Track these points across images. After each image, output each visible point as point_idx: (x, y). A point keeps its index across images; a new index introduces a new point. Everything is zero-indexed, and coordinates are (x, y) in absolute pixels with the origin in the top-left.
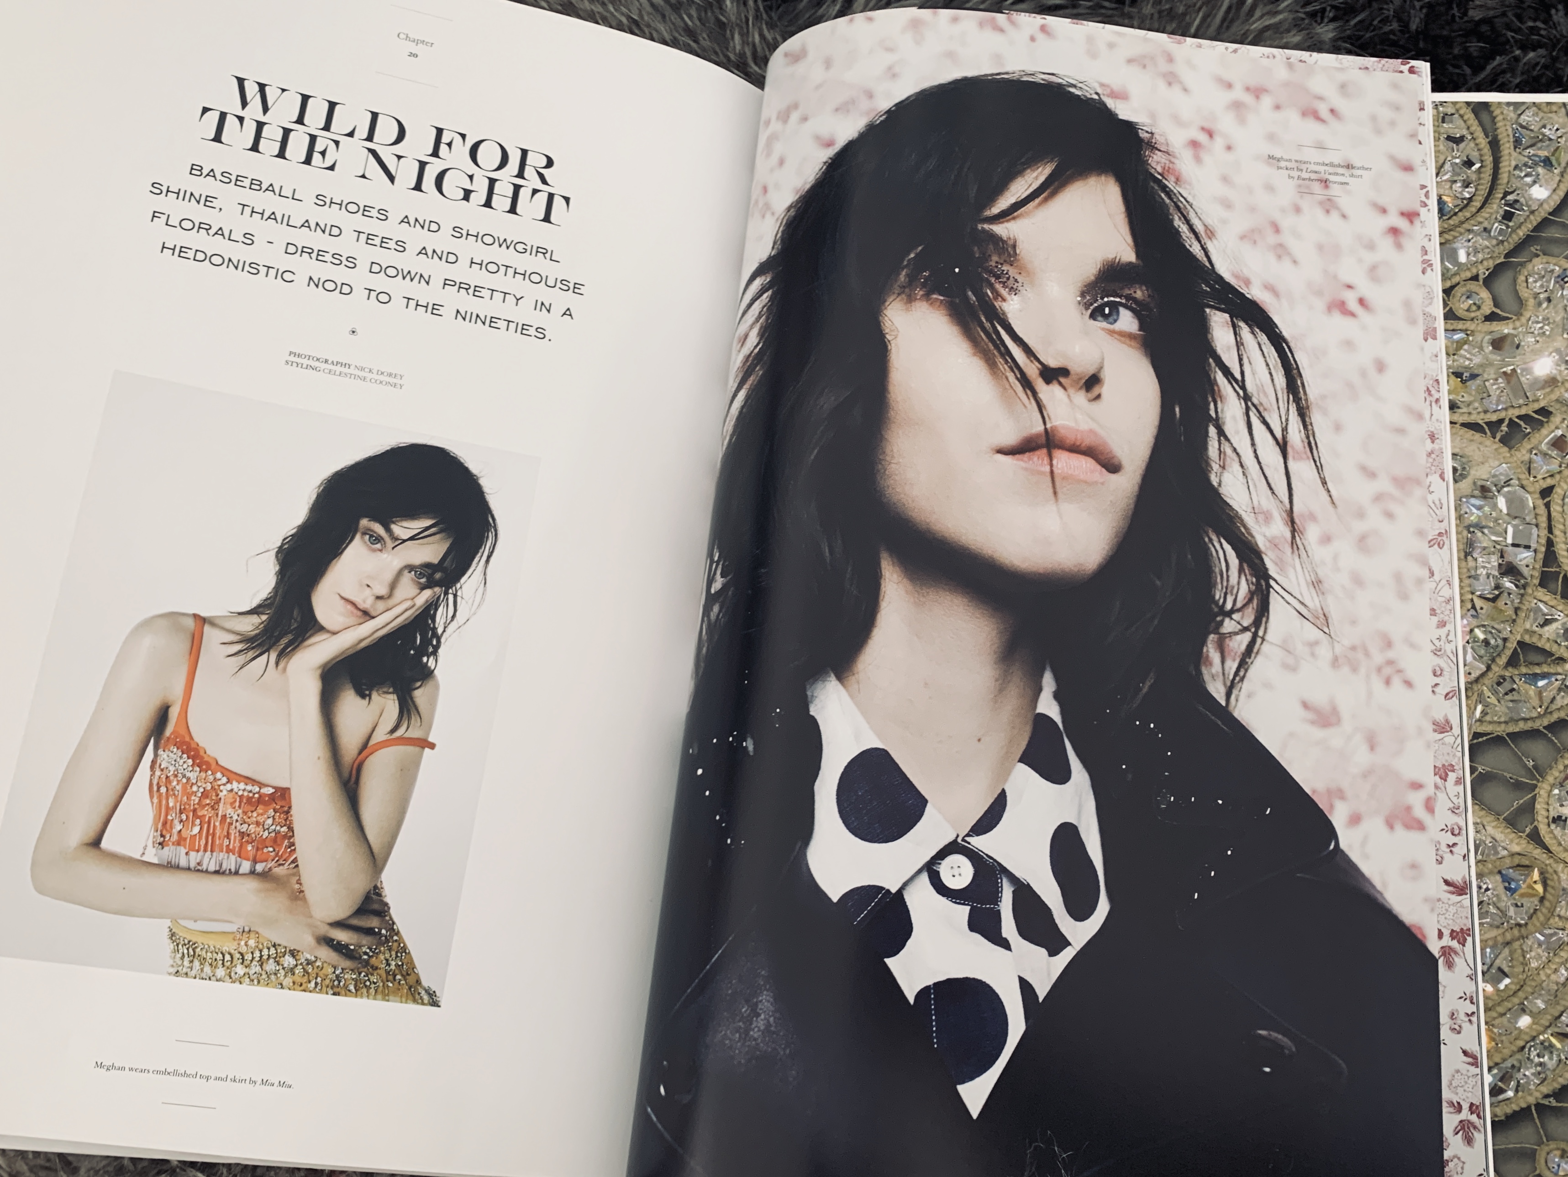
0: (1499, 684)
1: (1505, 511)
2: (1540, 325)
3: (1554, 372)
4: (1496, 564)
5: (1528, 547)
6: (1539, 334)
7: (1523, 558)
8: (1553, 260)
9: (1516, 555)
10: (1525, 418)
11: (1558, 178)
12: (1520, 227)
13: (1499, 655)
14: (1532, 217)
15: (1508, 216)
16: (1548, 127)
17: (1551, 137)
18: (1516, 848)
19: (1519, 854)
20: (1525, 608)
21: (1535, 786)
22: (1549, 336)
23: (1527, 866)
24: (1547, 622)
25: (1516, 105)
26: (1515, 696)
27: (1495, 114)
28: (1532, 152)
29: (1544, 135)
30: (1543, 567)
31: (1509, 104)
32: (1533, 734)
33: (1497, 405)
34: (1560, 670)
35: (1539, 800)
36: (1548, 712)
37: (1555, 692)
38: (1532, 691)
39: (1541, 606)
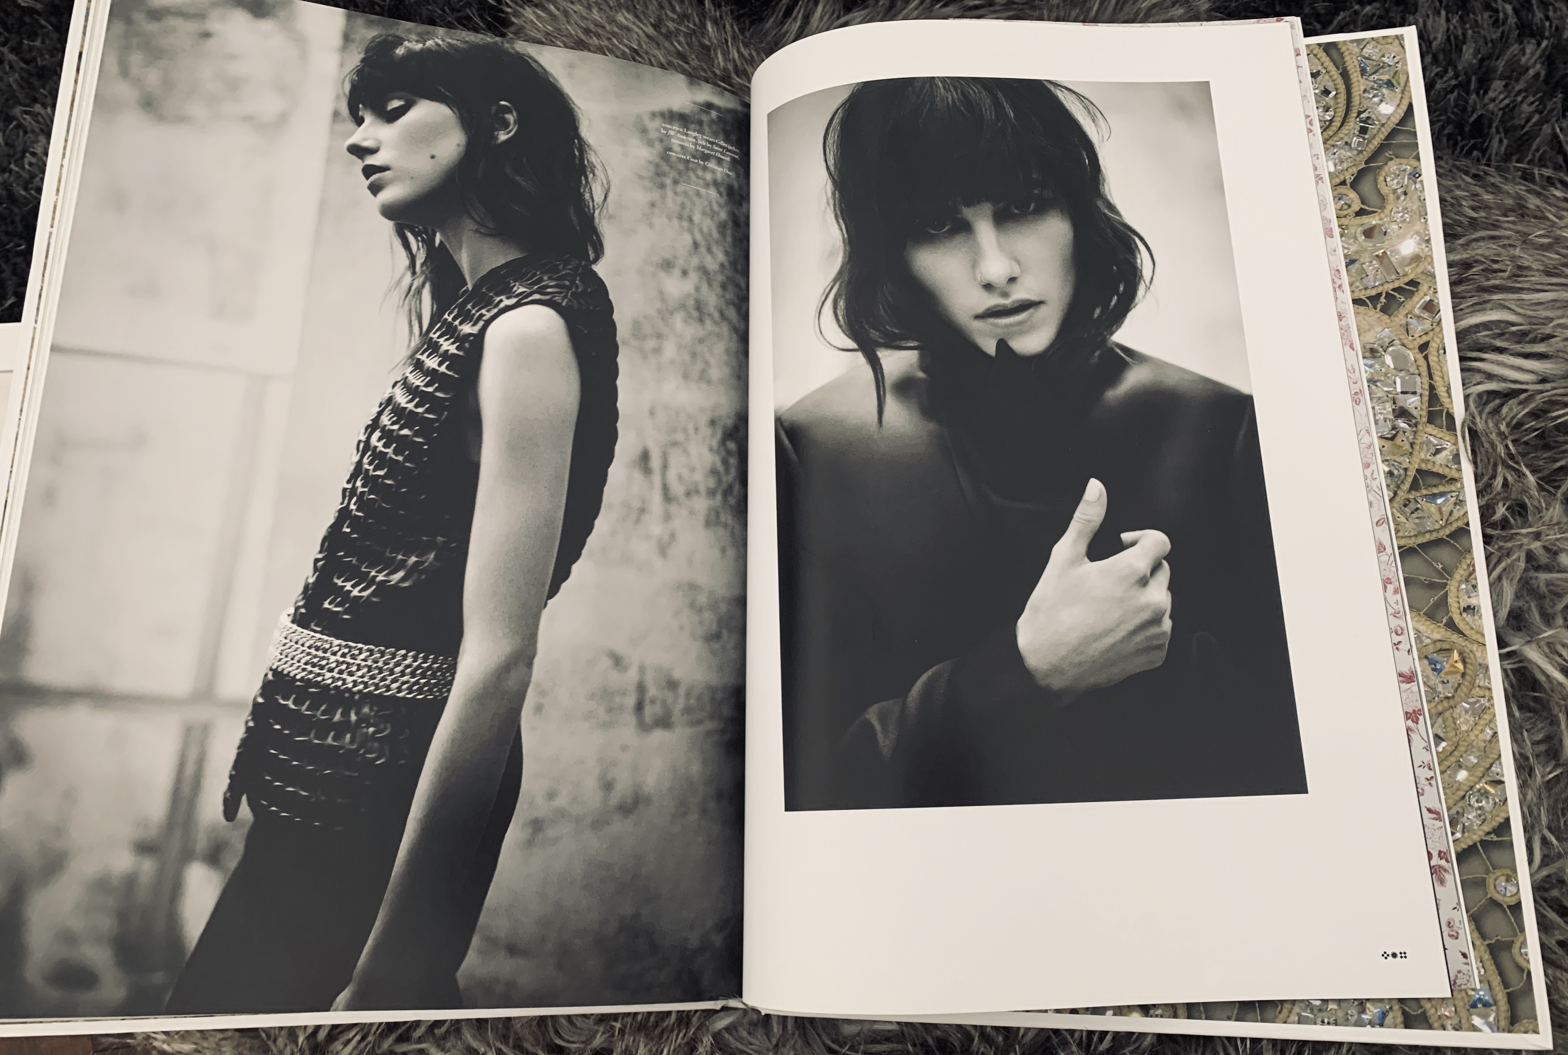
0: (1405, 505)
1: (1392, 366)
2: (1401, 214)
3: (1417, 250)
4: (1390, 410)
5: (1414, 393)
6: (1401, 222)
7: (1412, 402)
8: (1404, 161)
9: (1406, 400)
10: (1398, 290)
11: (1400, 96)
12: (1374, 138)
13: (1402, 482)
14: (1383, 129)
15: (1363, 131)
16: (1387, 56)
17: (1390, 63)
18: (1437, 636)
19: (1440, 641)
20: (1418, 442)
21: (1446, 584)
22: (1409, 222)
23: (1448, 650)
24: (1438, 451)
25: (1358, 41)
26: (1419, 514)
27: (1342, 50)
28: (1376, 77)
29: (1384, 63)
30: (1430, 406)
31: (1352, 41)
32: (1439, 542)
33: (1375, 282)
34: (1453, 488)
35: (1450, 595)
36: (1448, 523)
37: (1452, 506)
38: (1433, 508)
39: (1432, 438)
